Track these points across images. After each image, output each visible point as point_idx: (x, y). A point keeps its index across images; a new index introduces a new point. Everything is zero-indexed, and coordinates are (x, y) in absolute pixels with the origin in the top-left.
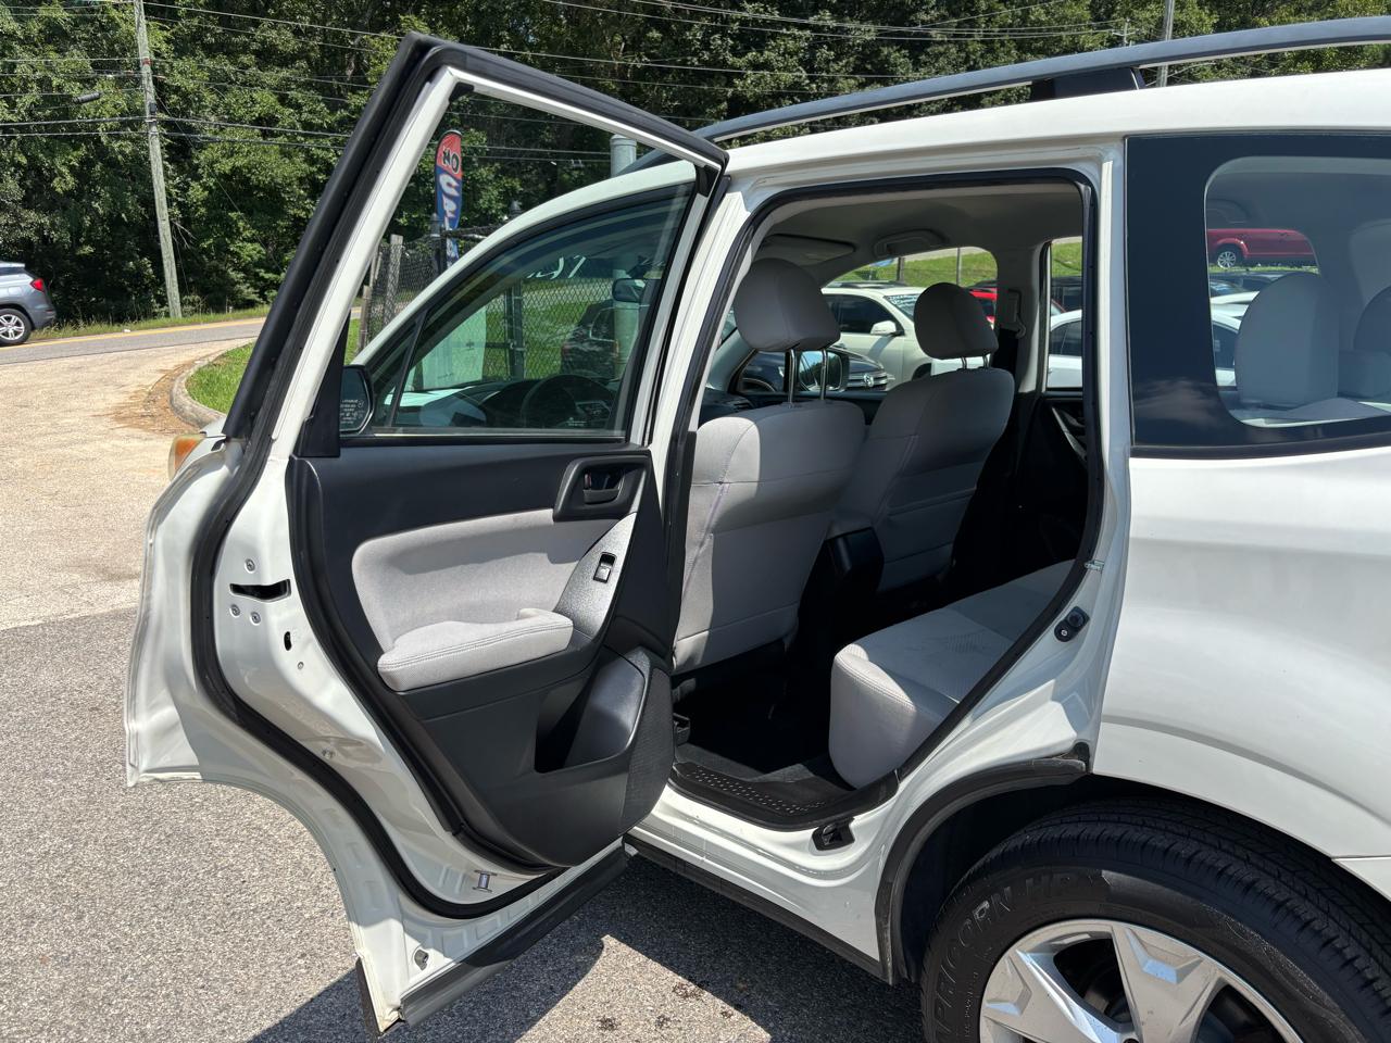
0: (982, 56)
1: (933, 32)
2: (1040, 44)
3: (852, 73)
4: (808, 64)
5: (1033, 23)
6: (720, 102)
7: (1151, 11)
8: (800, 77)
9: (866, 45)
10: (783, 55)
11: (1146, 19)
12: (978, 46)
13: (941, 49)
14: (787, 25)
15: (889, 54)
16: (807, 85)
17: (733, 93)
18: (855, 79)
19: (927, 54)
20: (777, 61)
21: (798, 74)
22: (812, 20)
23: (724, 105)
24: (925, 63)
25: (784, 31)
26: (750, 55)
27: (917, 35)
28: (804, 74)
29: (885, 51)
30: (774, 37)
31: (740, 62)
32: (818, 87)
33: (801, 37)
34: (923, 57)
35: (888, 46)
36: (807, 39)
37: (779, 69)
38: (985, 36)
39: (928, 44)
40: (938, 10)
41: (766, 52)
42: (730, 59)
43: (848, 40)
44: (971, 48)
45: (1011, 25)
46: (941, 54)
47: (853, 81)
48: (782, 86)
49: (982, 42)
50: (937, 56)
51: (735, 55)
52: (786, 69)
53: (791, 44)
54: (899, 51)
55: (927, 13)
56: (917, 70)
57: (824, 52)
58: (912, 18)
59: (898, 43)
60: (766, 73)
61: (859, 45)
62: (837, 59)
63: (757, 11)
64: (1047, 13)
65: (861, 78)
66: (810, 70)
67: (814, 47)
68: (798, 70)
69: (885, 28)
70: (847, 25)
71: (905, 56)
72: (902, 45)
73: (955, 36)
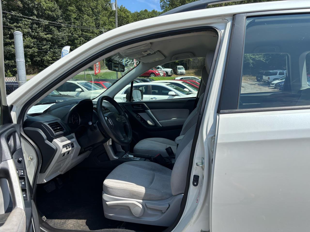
0: (74, 31)
1: (62, 24)
2: (86, 30)
3: (43, 31)
4: (31, 28)
5: (84, 26)
6: (7, 35)
7: (107, 27)
8: (29, 31)
9: (46, 25)
10: (24, 25)
11: (106, 28)
12: (73, 29)
13: (65, 28)
14: (25, 18)
15: (52, 28)
16: (32, 33)
17: (11, 33)
18: (44, 33)
19: (61, 29)
20: (23, 26)
21: (29, 30)
22: (31, 18)
23: (8, 36)
24: (61, 31)
25: (24, 19)
26: (15, 24)
27: (58, 24)
28: (30, 30)
29: (51, 27)
30: (21, 20)
31: (12, 25)
32: (34, 34)
33: (29, 21)
34: (60, 30)
35: (52, 26)
36: (30, 22)
37: (24, 28)
38: (74, 27)
39: (61, 27)
40: (63, 20)
41: (19, 24)
42: (9, 25)
43: (41, 24)
44: (71, 29)
45: (79, 26)
46: (65, 30)
47: (43, 33)
48: (25, 32)
49: (73, 28)
50: (64, 30)
51: (10, 23)
52: (25, 28)
53: (26, 23)
54: (55, 28)
55: (60, 20)
56: (59, 33)
57: (35, 26)
58: (57, 20)
59: (54, 26)
60: (20, 29)
61: (44, 25)
62: (39, 28)
63: (16, 13)
64: (87, 24)
65: (46, 33)
66: (32, 29)
67: (32, 24)
68: (29, 29)
69: (51, 22)
70: (41, 20)
71: (56, 29)
72: (55, 27)
73: (67, 26)
